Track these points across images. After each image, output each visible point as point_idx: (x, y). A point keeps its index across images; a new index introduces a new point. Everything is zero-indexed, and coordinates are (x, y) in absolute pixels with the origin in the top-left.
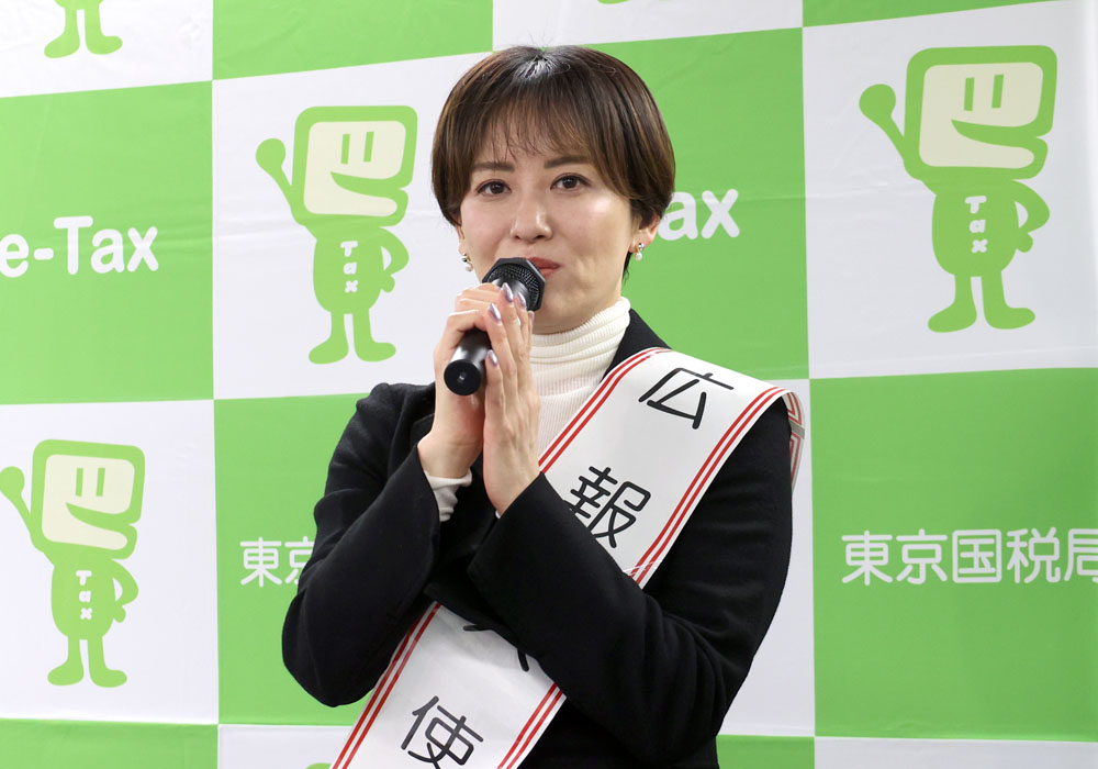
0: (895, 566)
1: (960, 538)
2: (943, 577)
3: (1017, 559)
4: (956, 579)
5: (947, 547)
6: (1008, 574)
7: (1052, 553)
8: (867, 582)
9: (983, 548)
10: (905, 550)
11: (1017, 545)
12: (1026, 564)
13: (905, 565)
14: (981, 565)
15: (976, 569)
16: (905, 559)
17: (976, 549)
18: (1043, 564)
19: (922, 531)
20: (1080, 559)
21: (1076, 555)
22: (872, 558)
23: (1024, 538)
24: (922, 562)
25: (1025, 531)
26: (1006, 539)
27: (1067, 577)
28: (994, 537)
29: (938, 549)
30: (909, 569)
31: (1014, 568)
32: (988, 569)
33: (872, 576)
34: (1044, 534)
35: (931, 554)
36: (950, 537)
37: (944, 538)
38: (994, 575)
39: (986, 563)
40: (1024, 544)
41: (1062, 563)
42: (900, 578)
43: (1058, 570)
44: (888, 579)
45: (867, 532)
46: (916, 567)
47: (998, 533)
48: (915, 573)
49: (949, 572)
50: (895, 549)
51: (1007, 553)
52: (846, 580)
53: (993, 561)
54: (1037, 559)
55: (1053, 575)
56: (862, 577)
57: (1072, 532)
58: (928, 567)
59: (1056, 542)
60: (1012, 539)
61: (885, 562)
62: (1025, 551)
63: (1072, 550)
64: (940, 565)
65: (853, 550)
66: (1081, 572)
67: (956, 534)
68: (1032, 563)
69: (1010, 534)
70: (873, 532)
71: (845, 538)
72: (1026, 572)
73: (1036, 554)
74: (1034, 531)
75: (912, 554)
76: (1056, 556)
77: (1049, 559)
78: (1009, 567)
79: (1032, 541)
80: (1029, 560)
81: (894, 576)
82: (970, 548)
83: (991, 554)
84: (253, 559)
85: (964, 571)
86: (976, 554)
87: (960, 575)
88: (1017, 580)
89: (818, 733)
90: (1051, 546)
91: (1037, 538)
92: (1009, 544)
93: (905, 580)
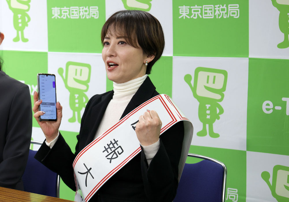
0: (190, 14)
1: (205, 7)
2: (201, 17)
3: (217, 12)
4: (204, 18)
5: (201, 9)
6: (215, 16)
7: (225, 11)
8: (184, 18)
9: (210, 10)
10: (193, 10)
11: (217, 9)
12: (219, 14)
13: (193, 14)
14: (209, 14)
15: (208, 15)
16: (193, 12)
17: (208, 10)
18: (223, 13)
19: (196, 6)
20: (231, 12)
21: (230, 11)
22: (185, 12)
23: (219, 7)
24: (196, 13)
25: (219, 5)
26: (215, 7)
27: (228, 17)
28: (212, 7)
29: (200, 10)
30: (193, 15)
31: (216, 15)
32: (211, 15)
33: (185, 17)
34: (223, 6)
35: (198, 11)
36: (202, 7)
37: (201, 7)
38: (212, 16)
39: (210, 13)
40: (218, 9)
41: (227, 13)
42: (191, 17)
43: (226, 15)
44: (188, 17)
45: (184, 6)
46: (195, 14)
47: (213, 6)
48: (195, 16)
49: (202, 16)
50: (190, 10)
51: (215, 11)
52: (180, 17)
53: (212, 13)
54: (221, 12)
55: (225, 16)
56: (183, 17)
57: (229, 5)
58: (198, 14)
59: (226, 8)
60: (216, 7)
61: (188, 13)
62: (219, 10)
63: (229, 10)
64: (200, 14)
65: (181, 10)
66: (231, 15)
67: (204, 6)
68: (220, 13)
69: (215, 6)
70: (185, 6)
71: (179, 7)
72: (219, 15)
73: (221, 11)
74: (221, 5)
75: (194, 11)
76: (226, 12)
77: (224, 12)
78: (215, 14)
79: (220, 8)
80: (220, 12)
81: (190, 17)
82: (206, 10)
83: (211, 11)
84: (54, 12)
85: (205, 15)
86: (208, 11)
87: (205, 16)
88: (217, 18)
89: (173, 56)
90: (225, 9)
91: (221, 7)
92: (215, 9)
93: (192, 18)
